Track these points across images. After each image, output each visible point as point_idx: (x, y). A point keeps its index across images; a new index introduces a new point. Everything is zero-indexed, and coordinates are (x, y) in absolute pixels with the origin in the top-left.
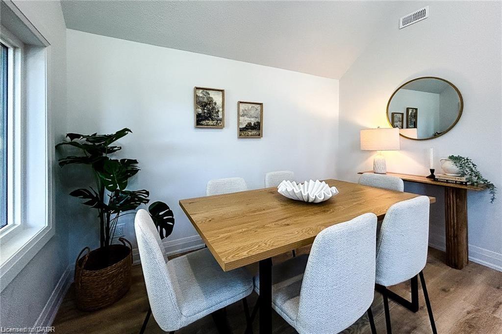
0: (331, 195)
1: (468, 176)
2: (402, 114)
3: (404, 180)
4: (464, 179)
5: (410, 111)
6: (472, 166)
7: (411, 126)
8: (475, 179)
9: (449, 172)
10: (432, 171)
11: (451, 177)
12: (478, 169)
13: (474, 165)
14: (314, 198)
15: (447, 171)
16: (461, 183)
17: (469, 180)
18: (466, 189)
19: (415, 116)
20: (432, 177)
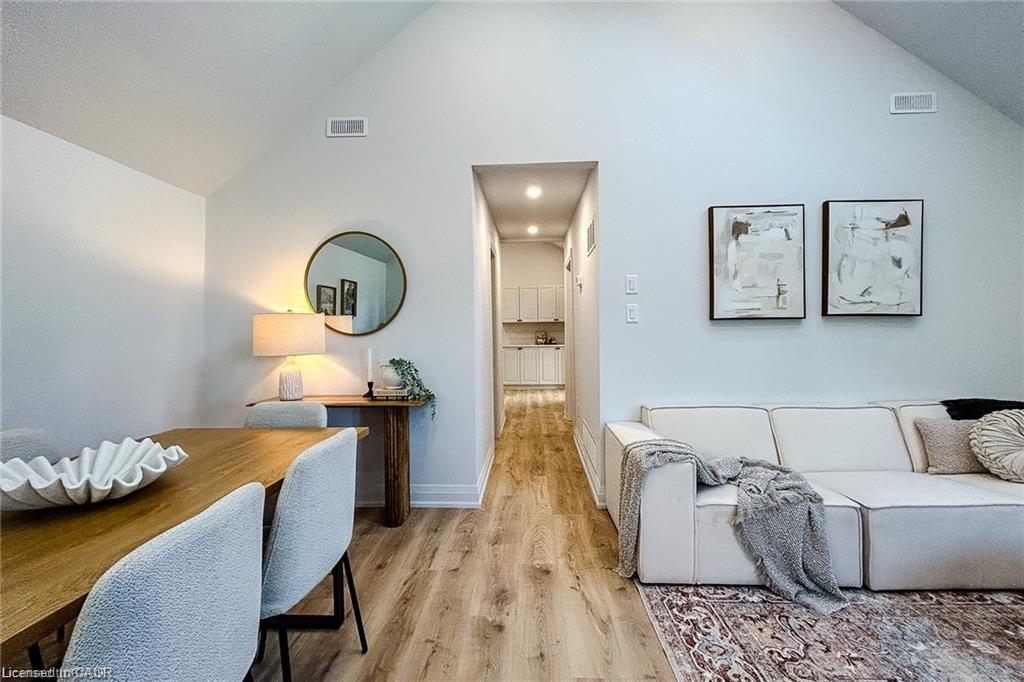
0: (163, 468)
1: (408, 388)
2: (335, 289)
3: (327, 407)
4: (405, 393)
5: (346, 287)
6: (414, 372)
7: (347, 312)
8: (417, 390)
9: (389, 384)
10: (370, 385)
11: (392, 391)
12: (420, 376)
13: (416, 370)
14: (110, 486)
15: (388, 382)
16: (403, 399)
17: (411, 392)
18: (407, 407)
19: (354, 295)
20: (370, 395)
